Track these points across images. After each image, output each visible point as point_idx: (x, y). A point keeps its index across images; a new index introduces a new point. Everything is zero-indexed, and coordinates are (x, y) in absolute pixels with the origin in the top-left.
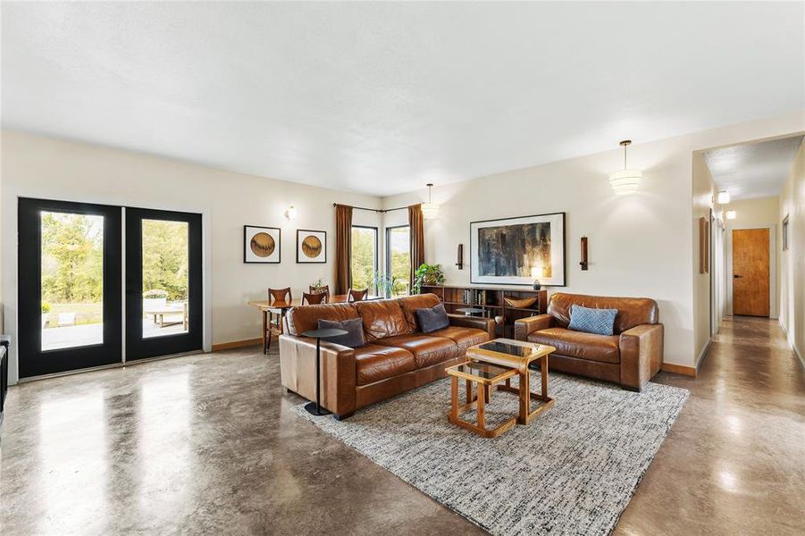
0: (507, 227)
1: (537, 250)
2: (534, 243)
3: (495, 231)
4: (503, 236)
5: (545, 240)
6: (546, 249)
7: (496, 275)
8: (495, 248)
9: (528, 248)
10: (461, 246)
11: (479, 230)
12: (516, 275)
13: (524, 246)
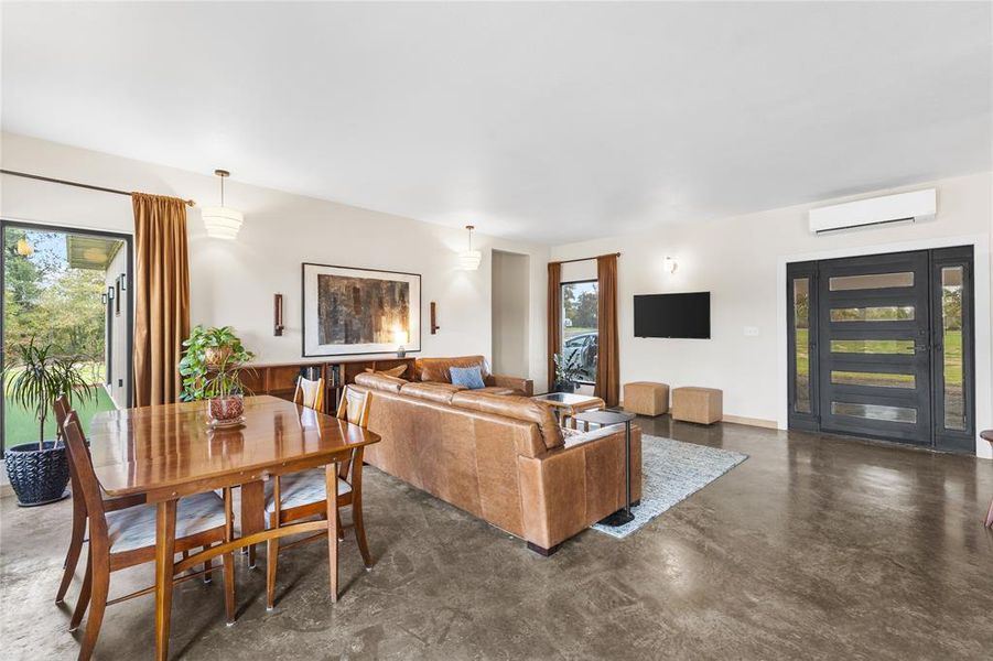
0: (361, 279)
1: (396, 311)
2: (393, 304)
3: (346, 282)
4: (356, 290)
5: (404, 302)
6: (404, 310)
7: (346, 342)
8: (346, 306)
9: (387, 309)
10: (279, 298)
11: (320, 277)
12: (372, 341)
13: (381, 306)
